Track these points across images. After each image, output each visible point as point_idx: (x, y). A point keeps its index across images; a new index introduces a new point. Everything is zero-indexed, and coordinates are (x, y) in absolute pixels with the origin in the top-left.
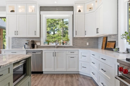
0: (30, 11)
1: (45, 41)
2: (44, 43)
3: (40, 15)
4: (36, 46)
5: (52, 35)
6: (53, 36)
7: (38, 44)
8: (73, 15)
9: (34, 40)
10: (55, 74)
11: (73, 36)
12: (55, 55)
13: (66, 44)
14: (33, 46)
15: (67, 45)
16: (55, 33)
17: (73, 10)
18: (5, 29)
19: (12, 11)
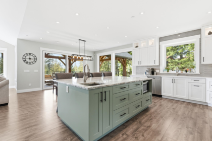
0: (150, 44)
1: (164, 69)
2: (164, 71)
3: (160, 45)
4: (155, 73)
5: (177, 60)
6: (179, 62)
7: (157, 71)
8: (200, 39)
9: (154, 68)
10: (174, 100)
11: (200, 62)
12: (174, 81)
13: (190, 72)
14: (153, 73)
15: (192, 73)
16: (184, 56)
17: (200, 33)
18: (131, 60)
19: (137, 47)
